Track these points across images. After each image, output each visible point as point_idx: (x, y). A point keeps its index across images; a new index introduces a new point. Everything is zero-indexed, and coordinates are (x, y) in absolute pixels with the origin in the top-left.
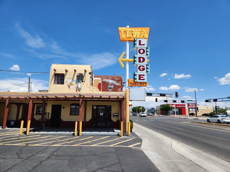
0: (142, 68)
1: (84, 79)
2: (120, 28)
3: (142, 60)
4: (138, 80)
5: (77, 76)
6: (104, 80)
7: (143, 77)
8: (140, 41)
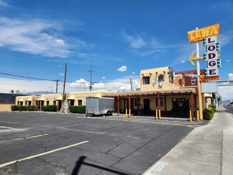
0: (213, 64)
1: (164, 78)
2: (189, 33)
3: (212, 56)
4: (208, 75)
5: (159, 77)
6: (186, 75)
7: (214, 72)
8: (209, 39)
